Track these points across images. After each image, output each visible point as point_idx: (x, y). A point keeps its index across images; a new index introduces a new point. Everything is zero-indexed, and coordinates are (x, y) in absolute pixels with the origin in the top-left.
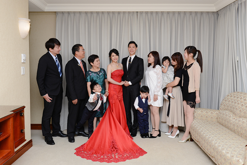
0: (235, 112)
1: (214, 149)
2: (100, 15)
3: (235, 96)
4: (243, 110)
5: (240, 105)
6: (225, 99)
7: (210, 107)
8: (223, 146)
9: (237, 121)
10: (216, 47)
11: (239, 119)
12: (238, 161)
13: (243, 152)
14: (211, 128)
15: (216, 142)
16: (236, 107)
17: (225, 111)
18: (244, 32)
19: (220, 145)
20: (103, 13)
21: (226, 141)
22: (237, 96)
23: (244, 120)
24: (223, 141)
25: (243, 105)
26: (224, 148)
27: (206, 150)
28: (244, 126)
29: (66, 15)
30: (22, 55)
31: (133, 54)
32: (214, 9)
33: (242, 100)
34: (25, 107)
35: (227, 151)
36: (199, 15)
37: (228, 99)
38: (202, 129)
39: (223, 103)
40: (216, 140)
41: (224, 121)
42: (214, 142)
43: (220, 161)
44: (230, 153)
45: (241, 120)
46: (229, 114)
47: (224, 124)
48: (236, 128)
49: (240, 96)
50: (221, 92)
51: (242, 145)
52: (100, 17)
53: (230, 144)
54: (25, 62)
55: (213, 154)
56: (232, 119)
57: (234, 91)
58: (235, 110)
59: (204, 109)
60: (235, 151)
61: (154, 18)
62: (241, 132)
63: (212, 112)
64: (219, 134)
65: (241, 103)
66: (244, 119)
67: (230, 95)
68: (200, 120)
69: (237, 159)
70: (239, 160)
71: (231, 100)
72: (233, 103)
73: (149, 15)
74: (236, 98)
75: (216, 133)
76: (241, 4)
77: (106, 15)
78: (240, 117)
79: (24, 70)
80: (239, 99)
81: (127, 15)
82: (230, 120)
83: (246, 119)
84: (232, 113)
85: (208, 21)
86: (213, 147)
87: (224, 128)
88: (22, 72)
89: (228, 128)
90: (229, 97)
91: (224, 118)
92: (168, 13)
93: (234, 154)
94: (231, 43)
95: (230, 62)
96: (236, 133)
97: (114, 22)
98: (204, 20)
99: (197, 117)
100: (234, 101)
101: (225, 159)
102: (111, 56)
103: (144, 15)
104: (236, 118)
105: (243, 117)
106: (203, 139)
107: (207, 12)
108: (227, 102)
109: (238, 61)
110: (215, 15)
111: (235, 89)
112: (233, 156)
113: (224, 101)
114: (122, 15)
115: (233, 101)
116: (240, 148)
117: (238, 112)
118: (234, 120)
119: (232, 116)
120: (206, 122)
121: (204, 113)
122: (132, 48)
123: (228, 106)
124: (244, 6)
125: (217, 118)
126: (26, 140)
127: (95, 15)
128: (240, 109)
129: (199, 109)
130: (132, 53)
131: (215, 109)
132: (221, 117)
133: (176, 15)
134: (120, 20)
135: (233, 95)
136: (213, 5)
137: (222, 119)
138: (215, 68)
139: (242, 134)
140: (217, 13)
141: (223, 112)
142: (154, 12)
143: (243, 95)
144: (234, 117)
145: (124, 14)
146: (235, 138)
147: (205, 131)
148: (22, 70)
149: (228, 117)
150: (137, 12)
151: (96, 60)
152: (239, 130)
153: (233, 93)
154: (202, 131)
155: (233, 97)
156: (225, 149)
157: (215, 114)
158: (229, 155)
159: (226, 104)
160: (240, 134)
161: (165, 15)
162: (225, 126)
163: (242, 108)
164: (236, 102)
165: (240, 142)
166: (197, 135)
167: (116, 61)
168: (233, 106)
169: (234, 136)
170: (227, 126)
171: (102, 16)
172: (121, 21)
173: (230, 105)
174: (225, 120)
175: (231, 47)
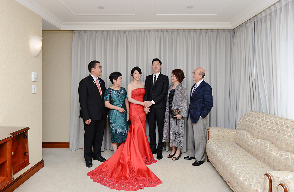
0: (252, 133)
1: (230, 175)
2: (117, 33)
3: (252, 116)
4: (262, 131)
5: (258, 126)
6: (242, 118)
7: (227, 126)
8: (240, 172)
9: (255, 143)
10: (233, 65)
11: (257, 140)
12: (257, 191)
13: (261, 179)
14: (228, 150)
15: (233, 166)
16: (253, 127)
17: (242, 131)
18: (261, 50)
19: (237, 170)
20: (119, 31)
21: (244, 165)
22: (255, 115)
23: (262, 142)
24: (240, 165)
25: (260, 125)
26: (241, 174)
27: (222, 174)
28: (262, 149)
29: (83, 33)
30: (33, 73)
31: (158, 72)
32: (230, 27)
33: (260, 120)
34: (29, 128)
35: (244, 178)
36: (215, 33)
37: (245, 119)
38: (218, 151)
39: (240, 123)
40: (233, 164)
41: (241, 142)
42: (230, 166)
43: (237, 188)
44: (247, 180)
45: (259, 141)
46: (247, 135)
47: (241, 144)
48: (254, 150)
49: (258, 116)
50: (238, 111)
51: (261, 170)
52: (117, 35)
53: (248, 169)
54: (36, 80)
55: (230, 180)
56: (250, 140)
57: (252, 110)
58: (253, 130)
59: (221, 129)
60: (253, 178)
61: (170, 36)
62: (260, 154)
63: (229, 132)
64: (236, 157)
65: (259, 123)
66: (262, 140)
67: (248, 114)
68: (216, 141)
69: (255, 188)
70: (258, 189)
71: (249, 120)
72: (251, 124)
73: (165, 33)
74: (253, 118)
75: (233, 156)
76: (258, 21)
77: (122, 33)
78: (258, 138)
79: (34, 89)
80: (257, 119)
81: (143, 33)
82: (248, 141)
83: (264, 141)
84: (249, 134)
85: (224, 39)
86: (229, 172)
87: (242, 150)
88: (33, 90)
89: (246, 149)
90: (246, 116)
91: (241, 139)
92: (184, 30)
93: (251, 182)
94: (248, 62)
95: (247, 81)
96: (254, 155)
97: (130, 40)
98: (220, 38)
99: (214, 137)
100: (252, 121)
101: (242, 187)
102: (134, 73)
103: (160, 33)
104: (254, 139)
105: (261, 138)
106: (219, 162)
107: (223, 30)
108: (244, 122)
109: (255, 79)
110: (232, 33)
111: (252, 109)
112: (251, 185)
113: (241, 121)
114: (138, 33)
115: (250, 121)
116: (259, 175)
117: (256, 133)
118: (252, 142)
119: (249, 137)
120: (223, 143)
121: (221, 133)
122: (156, 65)
123: (245, 126)
124: (260, 23)
125: (234, 138)
126: (30, 163)
127: (111, 33)
128: (258, 130)
129: (216, 128)
130: (156, 71)
131: (233, 129)
132: (239, 137)
133: (192, 33)
134: (136, 38)
135: (250, 115)
136: (229, 22)
137: (240, 139)
138: (232, 86)
139: (260, 156)
140: (233, 31)
141: (240, 132)
142: (170, 30)
143: (260, 115)
144: (252, 138)
145: (140, 32)
146: (253, 161)
147: (221, 154)
148: (33, 89)
149: (245, 138)
150: (153, 30)
151: (119, 78)
152: (258, 153)
153: (250, 112)
154: (218, 153)
155: (250, 117)
156: (242, 176)
157: (232, 133)
158: (247, 183)
159: (244, 124)
160: (258, 157)
161: (181, 33)
162: (243, 147)
163: (260, 129)
164: (254, 122)
165: (258, 166)
166: (213, 157)
167: (138, 79)
168: (250, 126)
169: (251, 159)
170: (245, 147)
171: (118, 34)
172: (138, 39)
173: (247, 125)
174: (243, 141)
175: (248, 65)
